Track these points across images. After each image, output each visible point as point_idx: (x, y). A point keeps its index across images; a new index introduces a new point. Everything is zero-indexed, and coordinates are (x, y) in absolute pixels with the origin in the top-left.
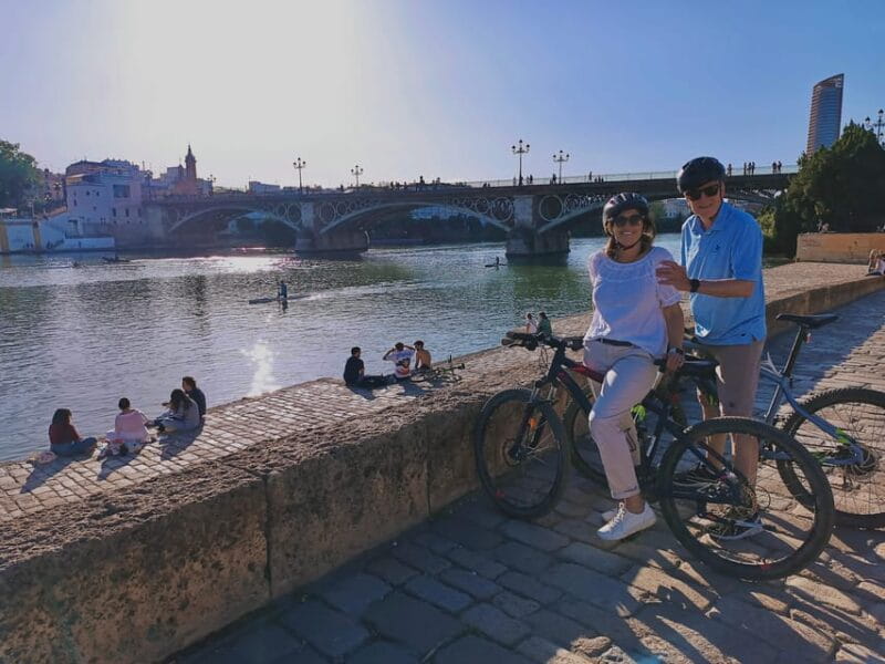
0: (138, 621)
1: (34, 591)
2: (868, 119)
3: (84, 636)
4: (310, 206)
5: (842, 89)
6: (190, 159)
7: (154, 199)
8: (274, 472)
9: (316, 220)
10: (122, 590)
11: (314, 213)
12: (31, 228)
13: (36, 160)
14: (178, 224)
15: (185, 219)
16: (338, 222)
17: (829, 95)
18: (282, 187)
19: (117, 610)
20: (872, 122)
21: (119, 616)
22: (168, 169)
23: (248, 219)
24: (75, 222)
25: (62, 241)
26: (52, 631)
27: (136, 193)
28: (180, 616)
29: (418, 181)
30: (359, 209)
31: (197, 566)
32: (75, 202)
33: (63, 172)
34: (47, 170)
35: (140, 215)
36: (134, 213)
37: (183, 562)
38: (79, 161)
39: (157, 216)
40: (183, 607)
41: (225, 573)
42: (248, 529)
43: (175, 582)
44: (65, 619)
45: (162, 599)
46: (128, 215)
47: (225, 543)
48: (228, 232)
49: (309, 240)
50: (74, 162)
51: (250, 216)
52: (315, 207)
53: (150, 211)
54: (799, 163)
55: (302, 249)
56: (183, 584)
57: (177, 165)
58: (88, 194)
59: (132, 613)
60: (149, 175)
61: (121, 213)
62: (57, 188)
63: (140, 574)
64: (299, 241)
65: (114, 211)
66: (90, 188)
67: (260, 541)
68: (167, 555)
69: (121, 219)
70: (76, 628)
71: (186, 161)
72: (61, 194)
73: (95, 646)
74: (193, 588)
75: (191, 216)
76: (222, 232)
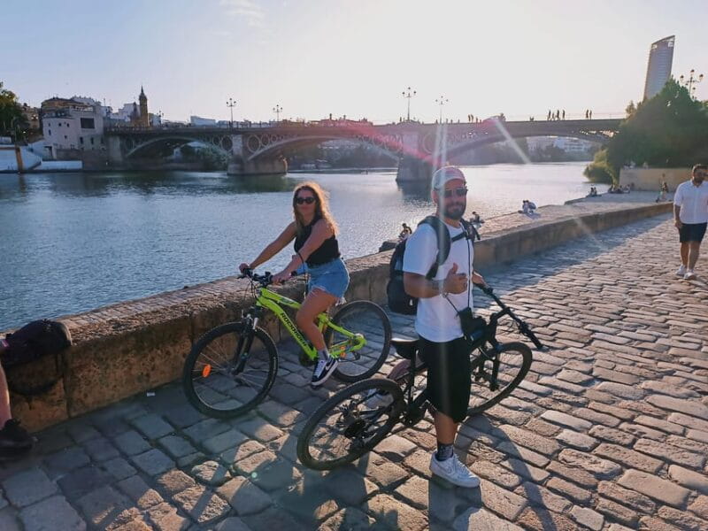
0: (133, 372)
1: (93, 353)
2: (682, 77)
3: (112, 375)
4: (239, 138)
5: (673, 48)
6: (143, 98)
7: (113, 130)
8: (195, 312)
9: (245, 148)
10: (126, 358)
11: (243, 143)
12: (13, 152)
13: (17, 96)
14: (133, 151)
15: (140, 146)
16: (262, 151)
17: (662, 53)
18: (217, 121)
19: (124, 366)
20: (685, 79)
21: (126, 369)
22: (125, 105)
23: (190, 147)
24: (50, 148)
25: (39, 164)
26: (100, 371)
27: (99, 125)
28: (151, 373)
29: (328, 118)
30: (279, 140)
31: (159, 352)
32: (50, 131)
33: (39, 106)
34: (25, 104)
35: (102, 142)
36: (97, 142)
37: (152, 349)
38: (52, 97)
39: (116, 144)
40: (153, 369)
41: (172, 357)
42: (183, 338)
43: (149, 357)
44: (103, 367)
45: (143, 364)
46: (92, 143)
47: (172, 343)
48: (173, 157)
49: (238, 166)
50: (47, 99)
51: (190, 144)
52: (243, 138)
53: (111, 140)
54: (627, 110)
55: (232, 172)
56: (153, 359)
57: (133, 102)
58: (60, 125)
59: (130, 369)
60: (109, 110)
61: (87, 141)
62: (35, 119)
63: (134, 351)
64: (231, 166)
65: (81, 139)
66: (62, 120)
67: (188, 343)
68: (146, 344)
69: (87, 145)
70: (108, 371)
71: (140, 99)
72: (38, 124)
73: (116, 380)
74: (157, 362)
75: (143, 145)
76: (169, 158)
